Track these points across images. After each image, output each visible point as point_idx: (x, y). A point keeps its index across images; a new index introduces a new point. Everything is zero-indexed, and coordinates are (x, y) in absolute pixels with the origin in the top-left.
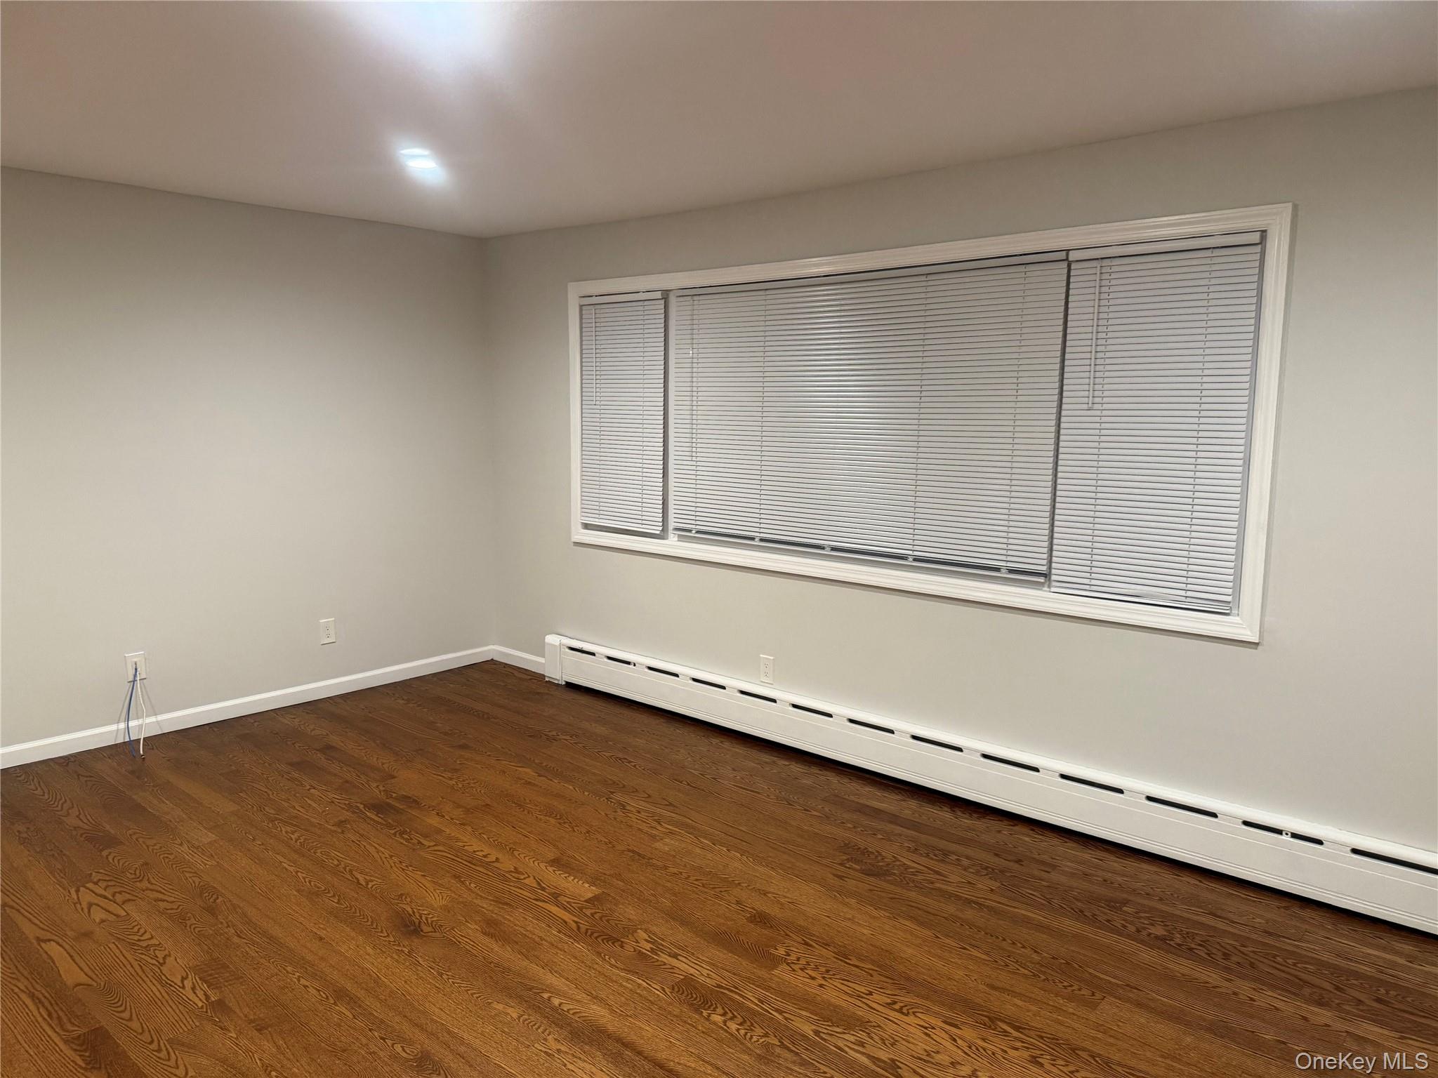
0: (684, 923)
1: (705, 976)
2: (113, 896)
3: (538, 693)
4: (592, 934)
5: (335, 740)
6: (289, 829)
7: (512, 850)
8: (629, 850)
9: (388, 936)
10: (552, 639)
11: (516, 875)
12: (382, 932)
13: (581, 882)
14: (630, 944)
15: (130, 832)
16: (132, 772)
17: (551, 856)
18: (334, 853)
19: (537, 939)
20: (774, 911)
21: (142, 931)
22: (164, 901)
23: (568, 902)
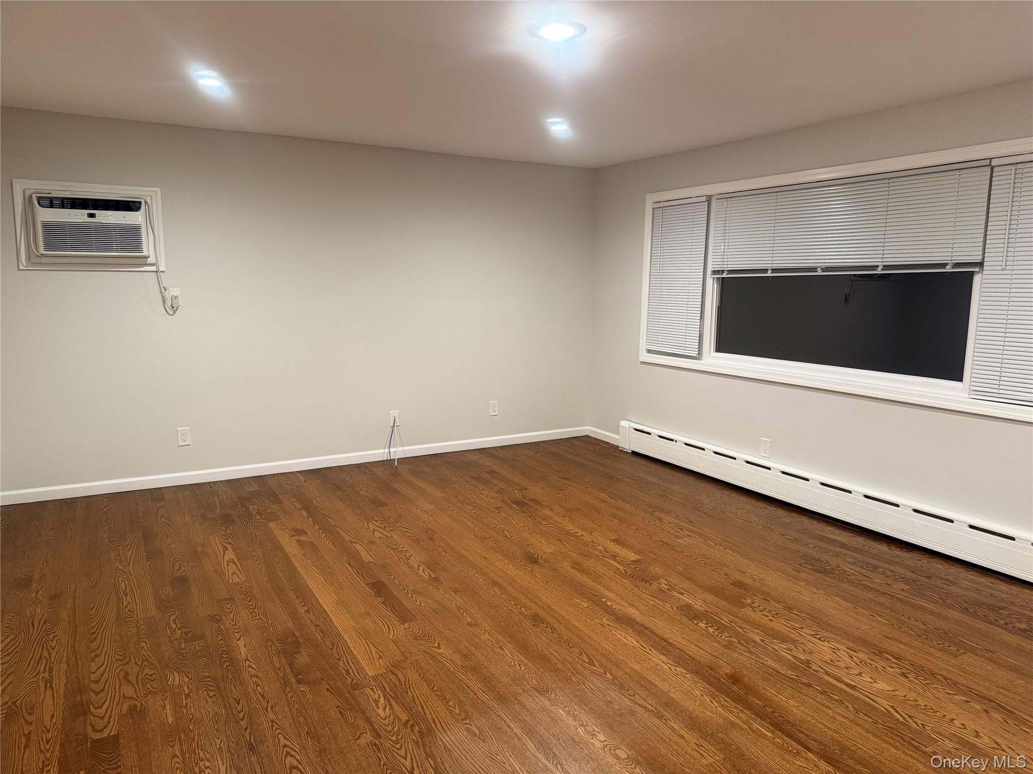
0: (690, 579)
1: (698, 604)
2: (385, 528)
3: (614, 456)
4: (633, 576)
5: (496, 468)
6: (471, 508)
7: (591, 532)
8: (661, 541)
9: (521, 562)
10: (624, 423)
11: (593, 544)
12: (517, 559)
13: (629, 552)
14: (655, 586)
15: (392, 501)
16: (392, 474)
17: (614, 538)
18: (494, 521)
19: (601, 574)
20: (749, 582)
21: (399, 544)
22: (409, 532)
23: (621, 560)
